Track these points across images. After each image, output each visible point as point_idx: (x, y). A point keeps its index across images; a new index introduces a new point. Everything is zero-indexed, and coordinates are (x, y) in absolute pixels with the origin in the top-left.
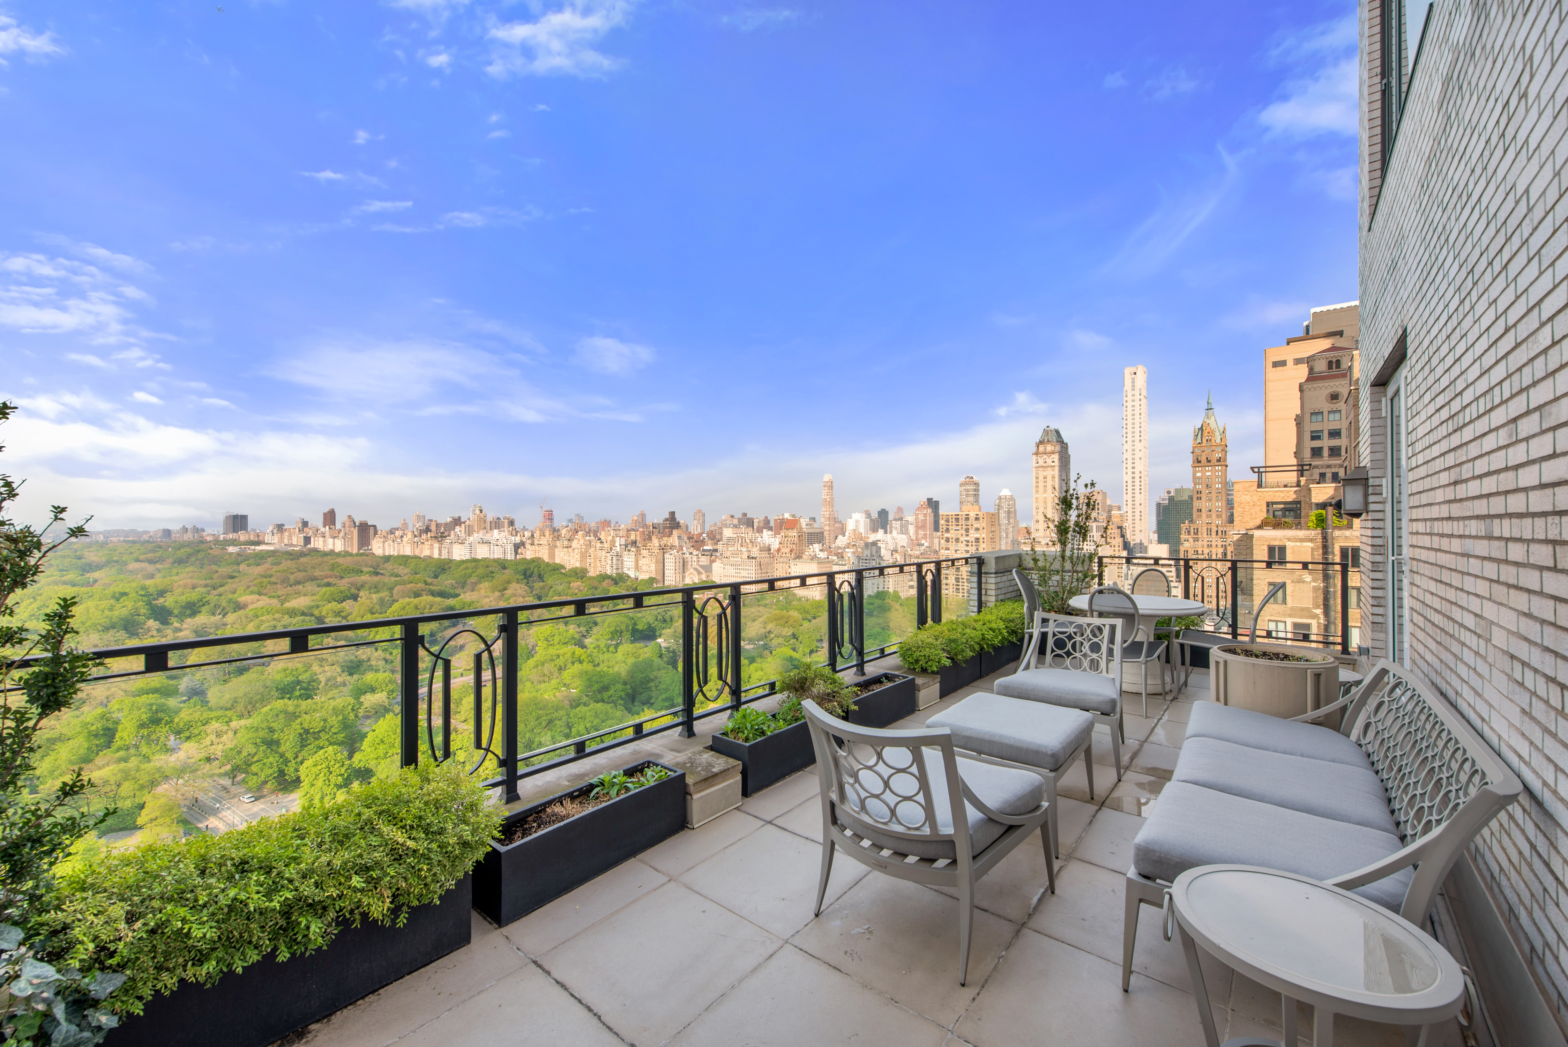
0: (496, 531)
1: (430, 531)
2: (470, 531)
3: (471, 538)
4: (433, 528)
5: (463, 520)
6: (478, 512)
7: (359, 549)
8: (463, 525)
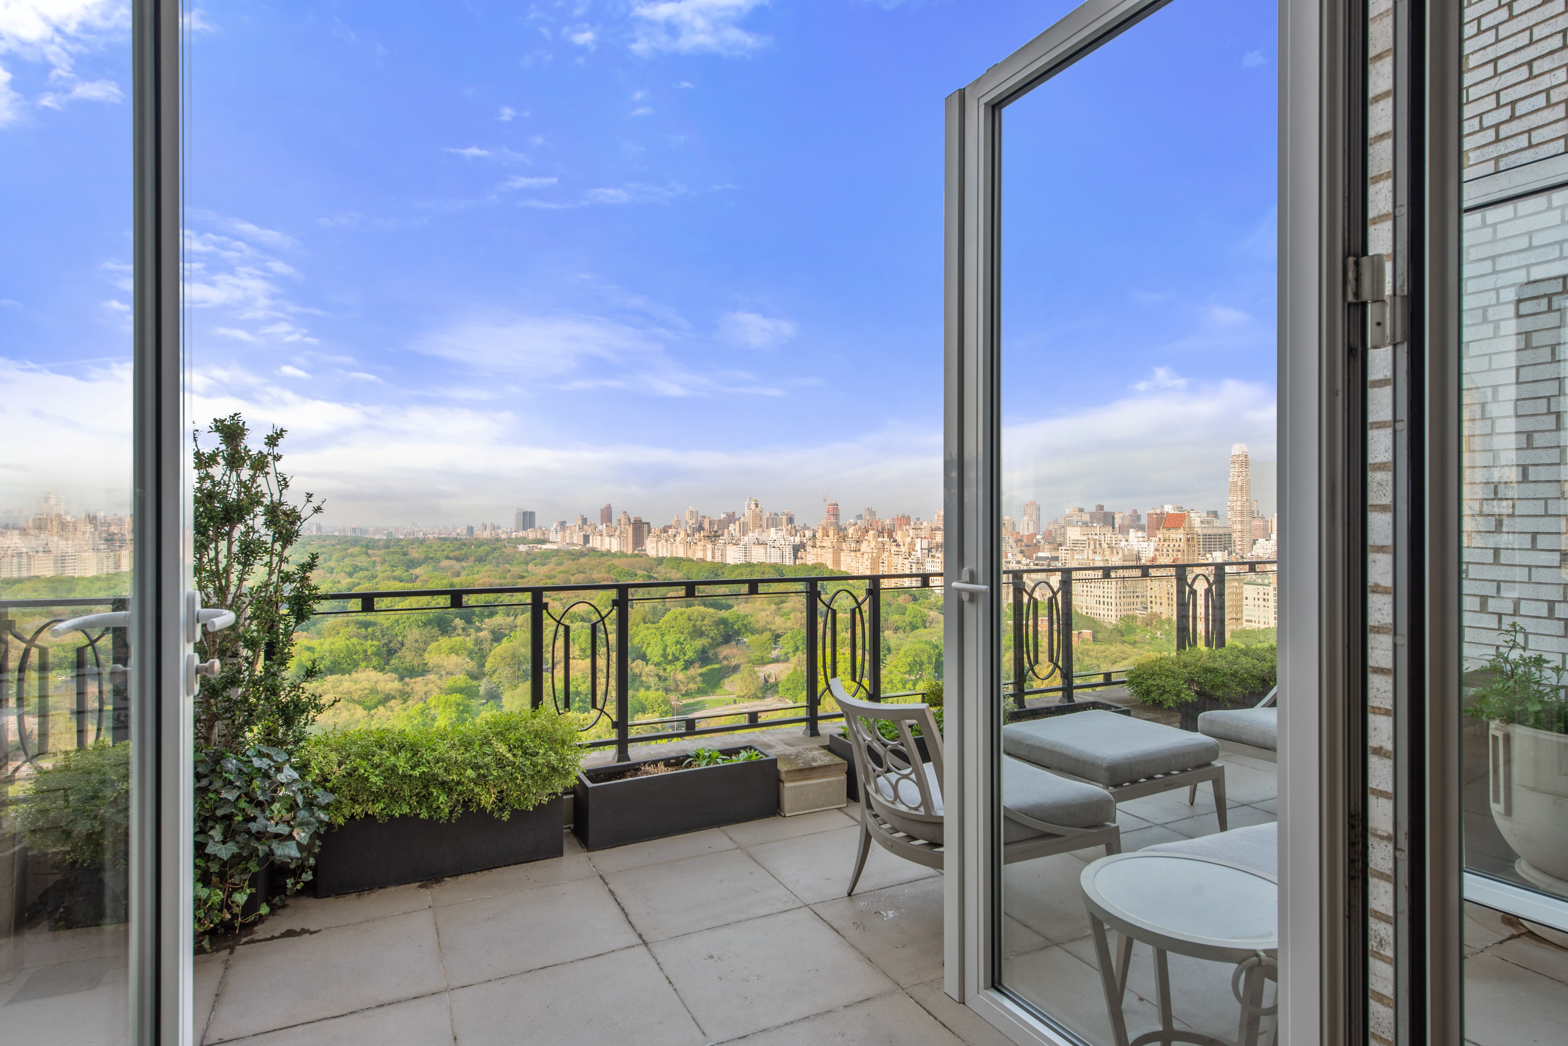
0: (773, 530)
1: (703, 529)
2: (744, 531)
3: (746, 538)
4: (706, 525)
5: (737, 517)
6: (753, 506)
7: (634, 549)
8: (737, 522)
